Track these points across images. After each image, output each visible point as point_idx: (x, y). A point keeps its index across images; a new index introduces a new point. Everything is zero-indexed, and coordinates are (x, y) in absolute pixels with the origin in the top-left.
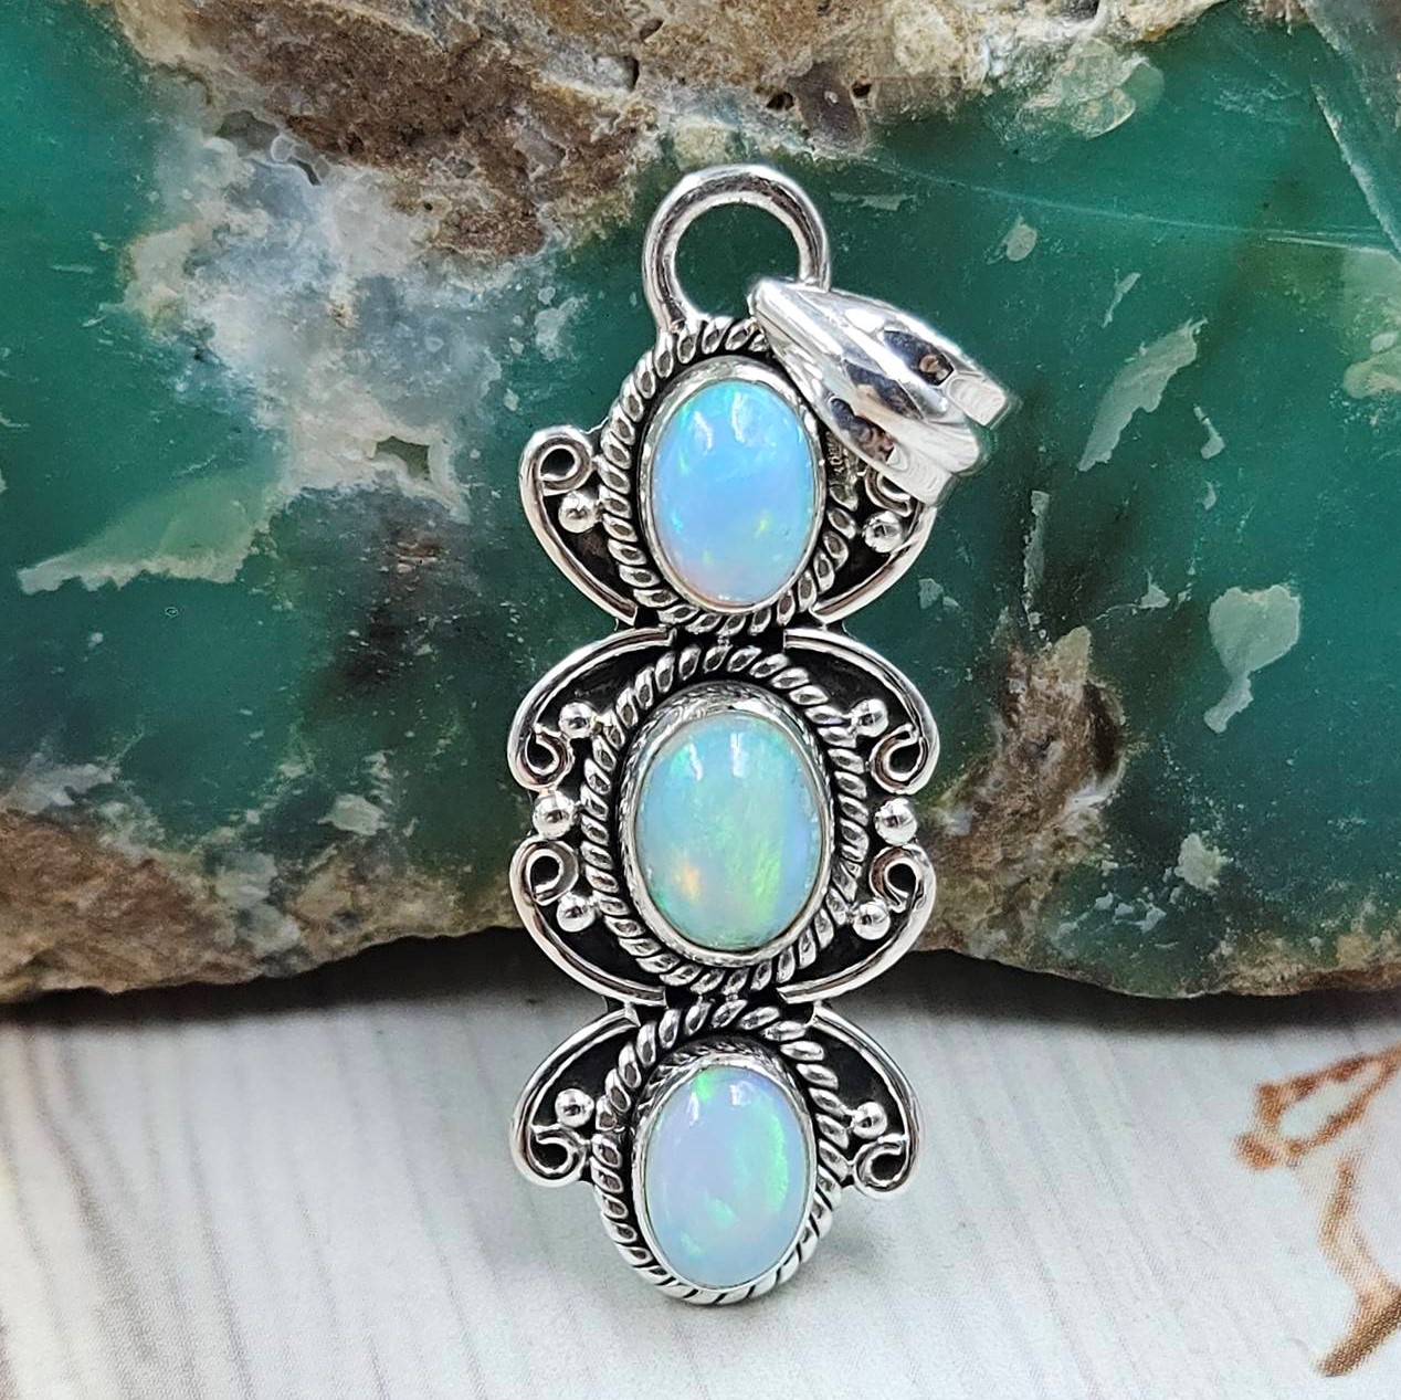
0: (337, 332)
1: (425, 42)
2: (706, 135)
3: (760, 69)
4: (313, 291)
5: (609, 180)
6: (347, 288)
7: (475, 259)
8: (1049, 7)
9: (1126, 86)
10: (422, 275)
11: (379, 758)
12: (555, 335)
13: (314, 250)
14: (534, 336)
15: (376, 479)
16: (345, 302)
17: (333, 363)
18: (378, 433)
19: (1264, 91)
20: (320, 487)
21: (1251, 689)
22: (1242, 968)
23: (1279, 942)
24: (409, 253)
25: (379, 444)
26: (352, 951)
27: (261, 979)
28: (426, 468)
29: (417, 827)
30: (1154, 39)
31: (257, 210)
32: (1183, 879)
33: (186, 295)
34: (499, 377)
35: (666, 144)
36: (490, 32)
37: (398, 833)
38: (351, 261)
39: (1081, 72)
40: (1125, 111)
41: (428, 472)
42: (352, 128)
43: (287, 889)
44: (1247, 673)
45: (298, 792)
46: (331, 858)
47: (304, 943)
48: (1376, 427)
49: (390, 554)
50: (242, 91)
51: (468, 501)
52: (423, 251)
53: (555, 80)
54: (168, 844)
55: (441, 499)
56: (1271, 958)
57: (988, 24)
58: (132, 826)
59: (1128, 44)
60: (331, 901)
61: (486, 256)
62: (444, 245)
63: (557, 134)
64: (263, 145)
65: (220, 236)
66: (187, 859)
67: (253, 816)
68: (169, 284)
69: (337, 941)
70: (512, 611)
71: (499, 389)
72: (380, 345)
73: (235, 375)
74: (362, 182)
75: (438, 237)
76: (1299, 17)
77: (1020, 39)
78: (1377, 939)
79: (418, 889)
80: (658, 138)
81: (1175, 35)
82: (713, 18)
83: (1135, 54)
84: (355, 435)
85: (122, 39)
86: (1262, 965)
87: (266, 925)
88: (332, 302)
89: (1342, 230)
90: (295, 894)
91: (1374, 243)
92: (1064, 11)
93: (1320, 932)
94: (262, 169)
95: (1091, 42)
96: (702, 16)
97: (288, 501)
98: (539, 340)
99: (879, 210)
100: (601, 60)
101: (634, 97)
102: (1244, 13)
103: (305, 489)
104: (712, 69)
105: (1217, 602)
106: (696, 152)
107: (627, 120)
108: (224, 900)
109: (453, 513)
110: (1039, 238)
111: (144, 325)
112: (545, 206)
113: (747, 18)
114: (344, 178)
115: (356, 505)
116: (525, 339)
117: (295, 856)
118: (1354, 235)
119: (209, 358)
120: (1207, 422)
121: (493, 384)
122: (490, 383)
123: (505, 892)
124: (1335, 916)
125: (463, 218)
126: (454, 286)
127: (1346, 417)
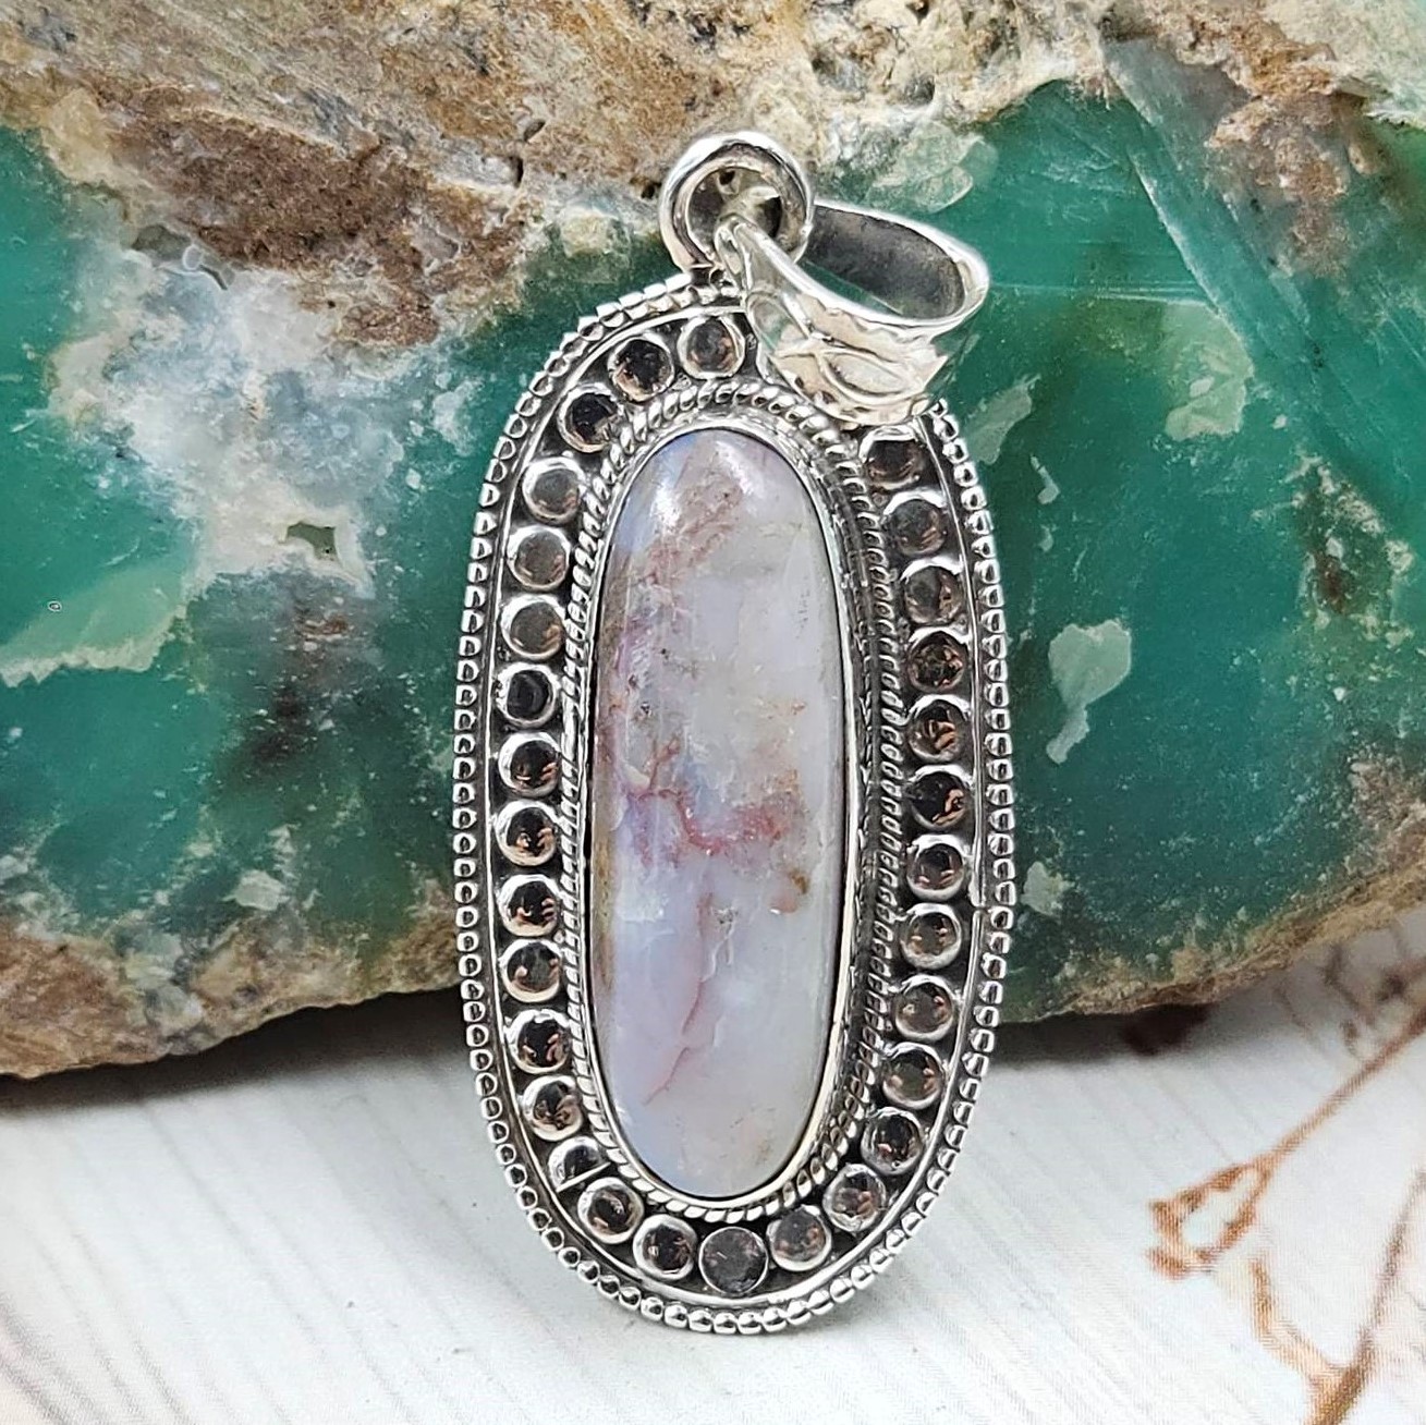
0: (250, 423)
1: (329, 150)
2: (588, 221)
3: (635, 161)
4: (226, 387)
5: (500, 270)
6: (259, 383)
7: (376, 350)
8: (888, 96)
9: (964, 164)
10: (328, 368)
11: (283, 832)
12: (452, 416)
13: (227, 350)
14: (432, 418)
15: (288, 562)
16: (257, 396)
17: (248, 453)
18: (289, 517)
19: (1087, 163)
20: (234, 572)
21: (1088, 720)
22: (1085, 988)
23: (1118, 961)
24: (315, 348)
25: (291, 528)
26: (254, 1024)
27: (168, 1058)
28: (331, 550)
29: (317, 898)
30: (988, 119)
31: (171, 315)
32: (1027, 907)
33: (106, 399)
34: (400, 457)
35: (553, 233)
36: (388, 139)
37: (299, 906)
38: (262, 355)
39: (923, 153)
40: (964, 186)
41: (335, 554)
42: (258, 235)
43: (191, 969)
44: (1083, 706)
46: (233, 936)
47: (208, 1021)
48: (1196, 467)
49: (298, 633)
50: (157, 204)
51: (373, 578)
52: (328, 345)
53: (447, 179)
54: (81, 929)
55: (347, 577)
56: (1111, 976)
57: (836, 114)
58: (47, 914)
59: (964, 125)
60: (234, 978)
61: (386, 347)
62: (347, 338)
63: (450, 230)
64: (177, 256)
65: (137, 342)
66: (98, 944)
67: (162, 898)
68: (88, 390)
69: (239, 1016)
70: (410, 682)
71: (401, 469)
72: (291, 435)
73: (155, 470)
74: (269, 285)
75: (341, 331)
76: (1116, 94)
77: (865, 126)
78: (1208, 949)
79: (316, 961)
80: (545, 229)
81: (1007, 115)
82: (591, 116)
83: (971, 134)
84: (268, 520)
85: (47, 161)
86: (1104, 984)
87: (170, 1004)
88: (245, 396)
89: (1163, 286)
90: (199, 973)
91: (1188, 295)
92: (902, 98)
93: (1156, 949)
94: (174, 277)
95: (931, 126)
96: (581, 115)
97: (205, 587)
98: (437, 422)
100: (490, 160)
101: (521, 193)
102: (1067, 92)
103: (220, 575)
104: (591, 165)
105: (1056, 638)
106: (581, 239)
107: (516, 214)
108: (132, 982)
109: (358, 590)
111: (66, 427)
112: (439, 299)
113: (622, 116)
114: (251, 283)
115: (268, 588)
116: (425, 422)
117: (200, 935)
118: (1172, 290)
119: (129, 455)
120: (1043, 471)
121: (397, 465)
122: (395, 464)
123: (400, 957)
124: (1169, 932)
125: (363, 313)
126: (359, 377)
127: (1169, 459)
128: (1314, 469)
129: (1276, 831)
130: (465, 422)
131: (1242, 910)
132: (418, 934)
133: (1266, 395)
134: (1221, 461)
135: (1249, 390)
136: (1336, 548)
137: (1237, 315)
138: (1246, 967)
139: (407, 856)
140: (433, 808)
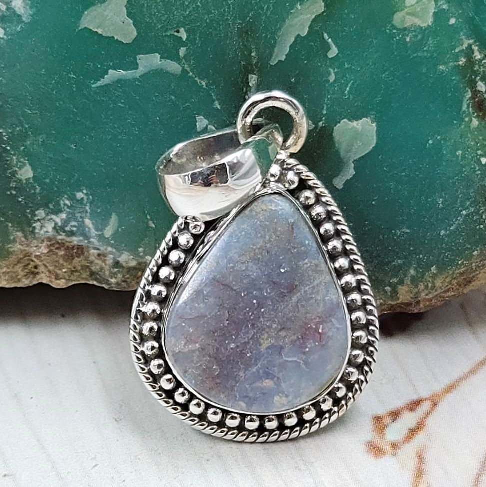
14: (12, 1)
21: (354, 169)
44: (353, 160)
48: (409, 42)
70: (4, 134)
78: (417, 286)
98: (14, 4)
105: (337, 126)
116: (7, 4)
120: (330, 40)
123: (5, 270)
124: (397, 276)
127: (396, 37)
128: (470, 45)
129: (451, 228)
130: (27, 4)
131: (434, 266)
132: (13, 259)
133: (444, 7)
134: (422, 39)
135: (436, 4)
136: (481, 86)
138: (437, 296)
139: (7, 220)
140: (19, 197)
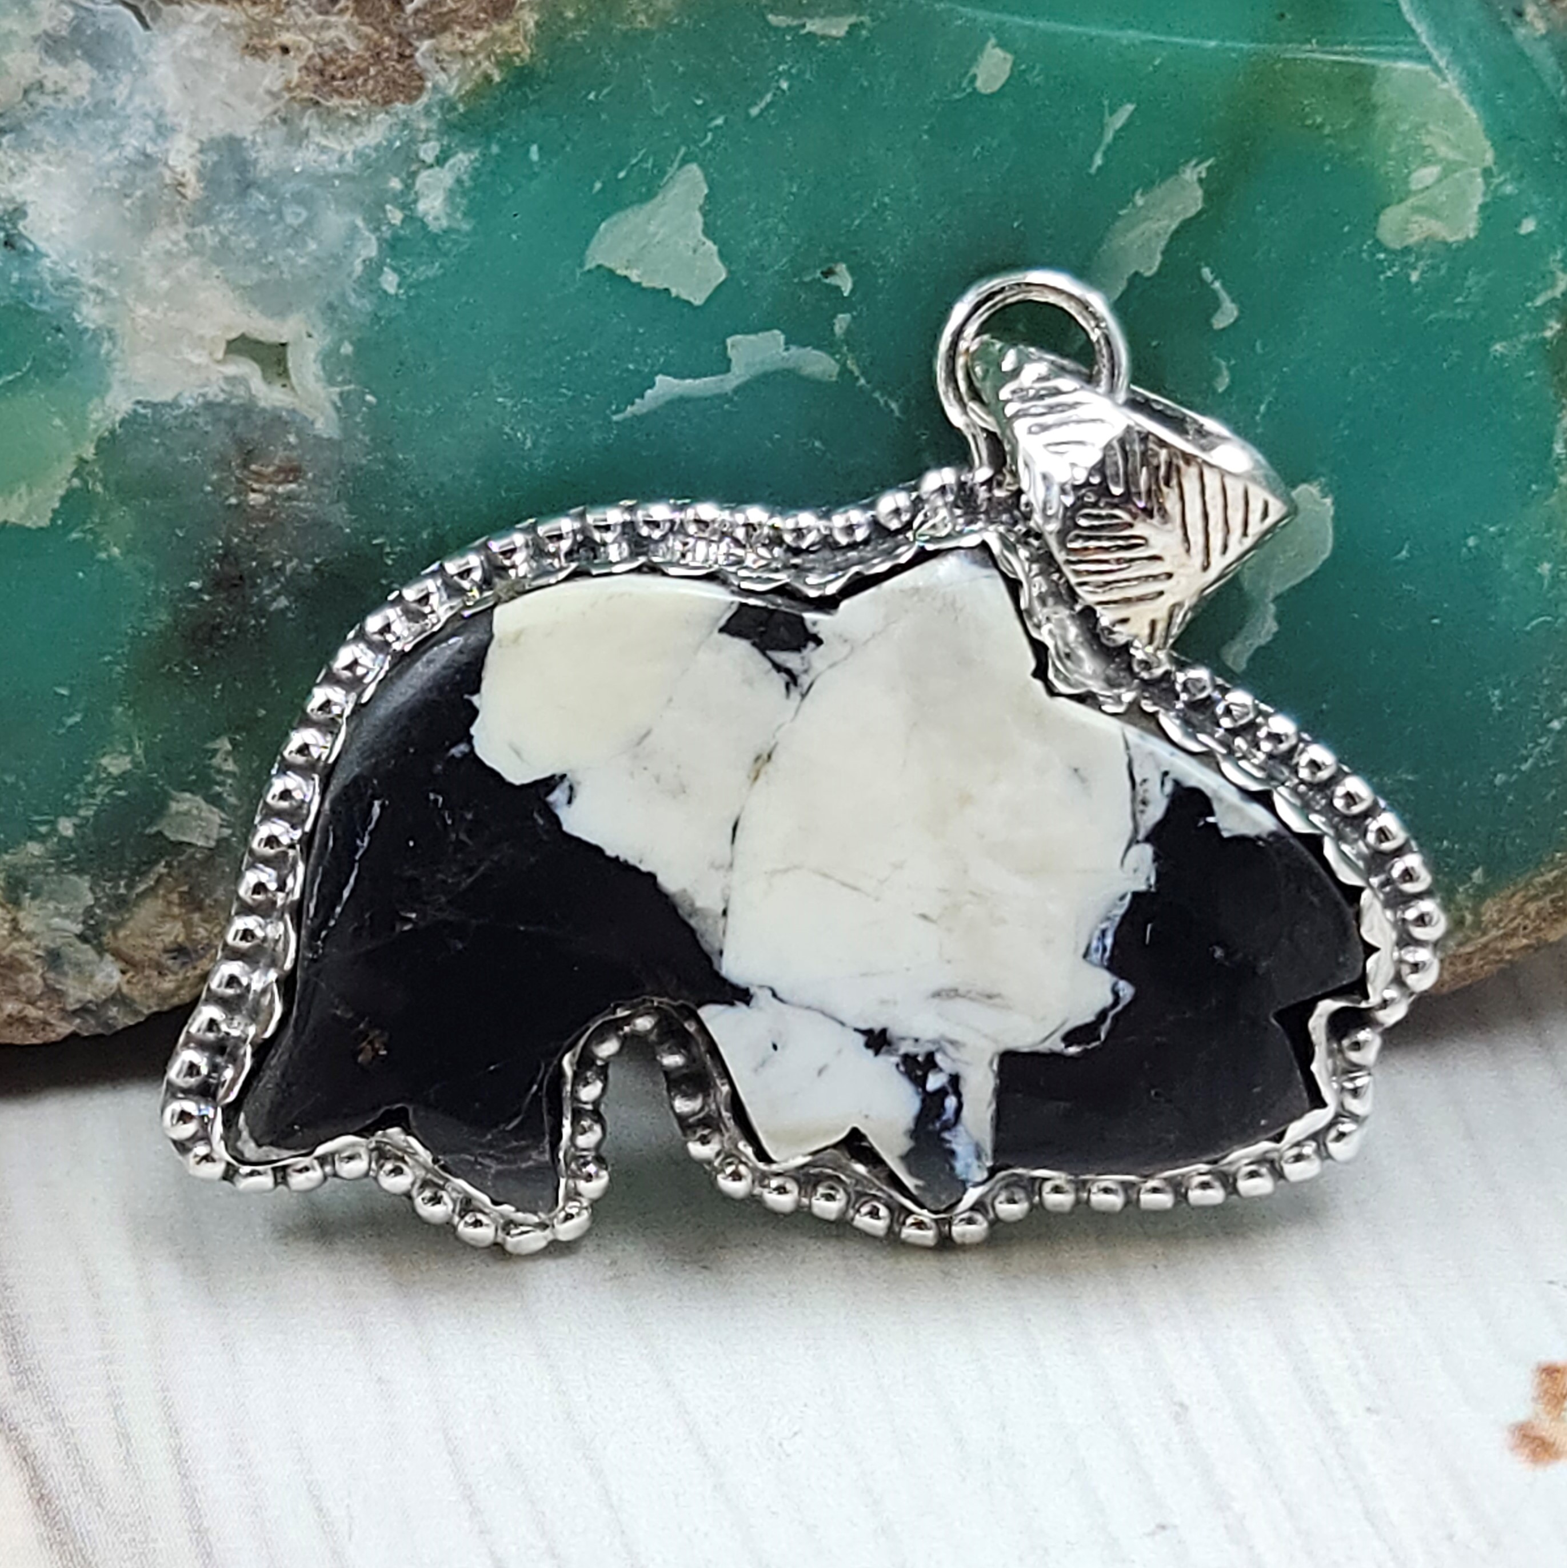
0: (179, 204)
4: (147, 156)
5: (503, 8)
6: (189, 151)
7: (343, 111)
10: (279, 133)
11: (224, 744)
12: (440, 200)
13: (149, 108)
14: (415, 201)
15: (226, 388)
16: (187, 168)
17: (175, 243)
18: (229, 328)
20: (157, 399)
21: (1276, 617)
24: (261, 108)
25: (230, 343)
27: (73, 1038)
28: (284, 373)
31: (79, 62)
34: (372, 251)
38: (195, 119)
41: (288, 377)
43: (104, 921)
44: (1271, 595)
45: (122, 793)
46: (158, 881)
47: (125, 989)
48: (1417, 285)
49: (240, 481)
51: (338, 410)
52: (280, 104)
55: (304, 409)
60: (159, 935)
61: (355, 107)
62: (306, 95)
65: (33, 96)
67: (66, 827)
69: (168, 984)
70: (388, 550)
71: (374, 269)
72: (231, 220)
73: (53, 262)
74: (204, 24)
75: (298, 86)
84: (202, 332)
87: (78, 966)
88: (171, 169)
89: (1373, 43)
90: (115, 927)
91: (1409, 57)
94: (83, 14)
97: (118, 418)
98: (421, 207)
99: (824, 37)
103: (138, 402)
108: (29, 936)
109: (318, 425)
110: (1014, 64)
112: (425, 45)
114: (181, 20)
115: (201, 420)
116: (403, 207)
117: (114, 880)
118: (1384, 49)
119: (20, 243)
120: (1217, 285)
121: (367, 262)
122: (364, 261)
125: (327, 62)
126: (318, 144)
127: (1383, 272)
129: (1524, 767)
130: (455, 207)
131: (1480, 870)
133: (1509, 189)
134: (1451, 277)
135: (1487, 184)
137: (1472, 84)
138: (1485, 946)
